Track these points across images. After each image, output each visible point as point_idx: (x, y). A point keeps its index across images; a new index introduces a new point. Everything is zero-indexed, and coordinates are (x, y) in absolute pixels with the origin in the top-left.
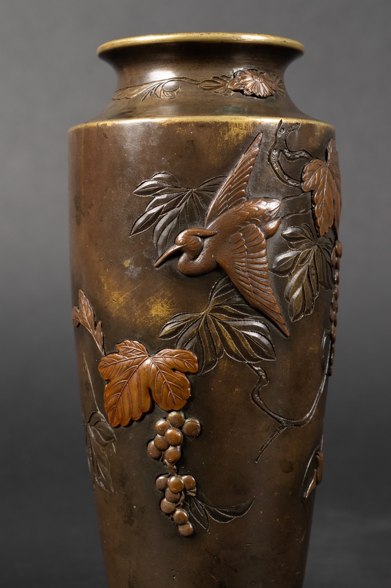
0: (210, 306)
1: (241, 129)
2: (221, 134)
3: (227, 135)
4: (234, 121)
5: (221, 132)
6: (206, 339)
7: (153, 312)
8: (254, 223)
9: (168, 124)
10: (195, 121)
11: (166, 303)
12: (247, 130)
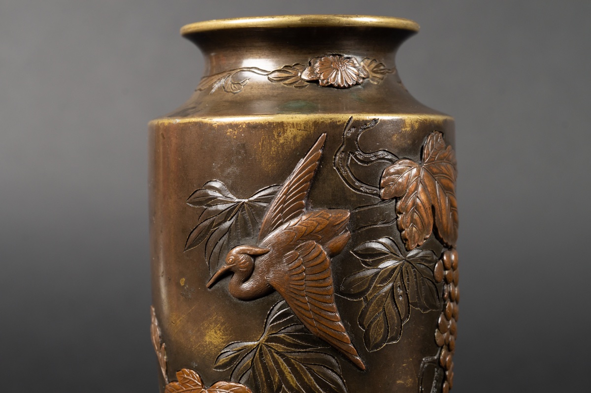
0: (265, 334)
1: (300, 130)
2: (276, 136)
3: (282, 137)
4: (290, 120)
5: (276, 134)
6: (262, 372)
7: (207, 339)
8: (313, 240)
9: (218, 126)
10: (247, 122)
11: (220, 330)
12: (307, 131)
